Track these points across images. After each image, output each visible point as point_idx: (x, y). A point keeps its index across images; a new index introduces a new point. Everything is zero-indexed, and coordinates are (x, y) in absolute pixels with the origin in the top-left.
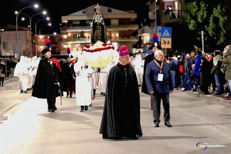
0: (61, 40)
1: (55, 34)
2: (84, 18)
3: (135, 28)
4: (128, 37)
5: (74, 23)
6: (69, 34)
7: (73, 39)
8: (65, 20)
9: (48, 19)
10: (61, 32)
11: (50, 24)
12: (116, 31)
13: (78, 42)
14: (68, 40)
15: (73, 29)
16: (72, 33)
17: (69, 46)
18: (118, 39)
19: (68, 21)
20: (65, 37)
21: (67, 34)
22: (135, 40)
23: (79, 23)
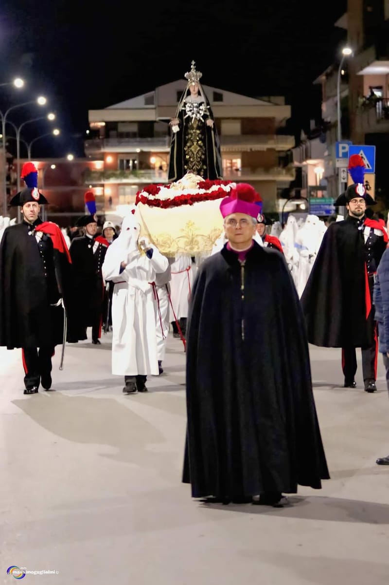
0: (87, 173)
1: (70, 157)
2: (149, 115)
3: (286, 144)
4: (267, 168)
5: (122, 129)
6: (110, 160)
7: (118, 172)
8: (97, 120)
9: (51, 117)
10: (87, 152)
11: (56, 132)
12: (233, 153)
13: (132, 180)
14: (105, 174)
15: (119, 144)
16: (116, 155)
17: (108, 192)
18: (239, 173)
19: (106, 123)
20: (98, 165)
21: (102, 157)
22: (286, 178)
23: (134, 129)
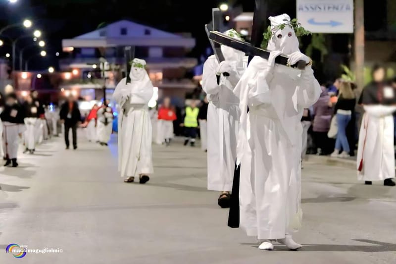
0: (60, 82)
1: (51, 70)
2: (102, 44)
3: (190, 64)
4: (179, 79)
5: (84, 52)
6: (75, 72)
7: (81, 80)
8: (68, 46)
9: (42, 44)
11: (43, 53)
12: (157, 69)
13: (90, 86)
14: (74, 81)
15: (82, 62)
16: (80, 69)
17: (75, 93)
18: (161, 83)
19: (74, 48)
20: (67, 76)
21: (70, 70)
22: (191, 86)
23: (92, 52)
